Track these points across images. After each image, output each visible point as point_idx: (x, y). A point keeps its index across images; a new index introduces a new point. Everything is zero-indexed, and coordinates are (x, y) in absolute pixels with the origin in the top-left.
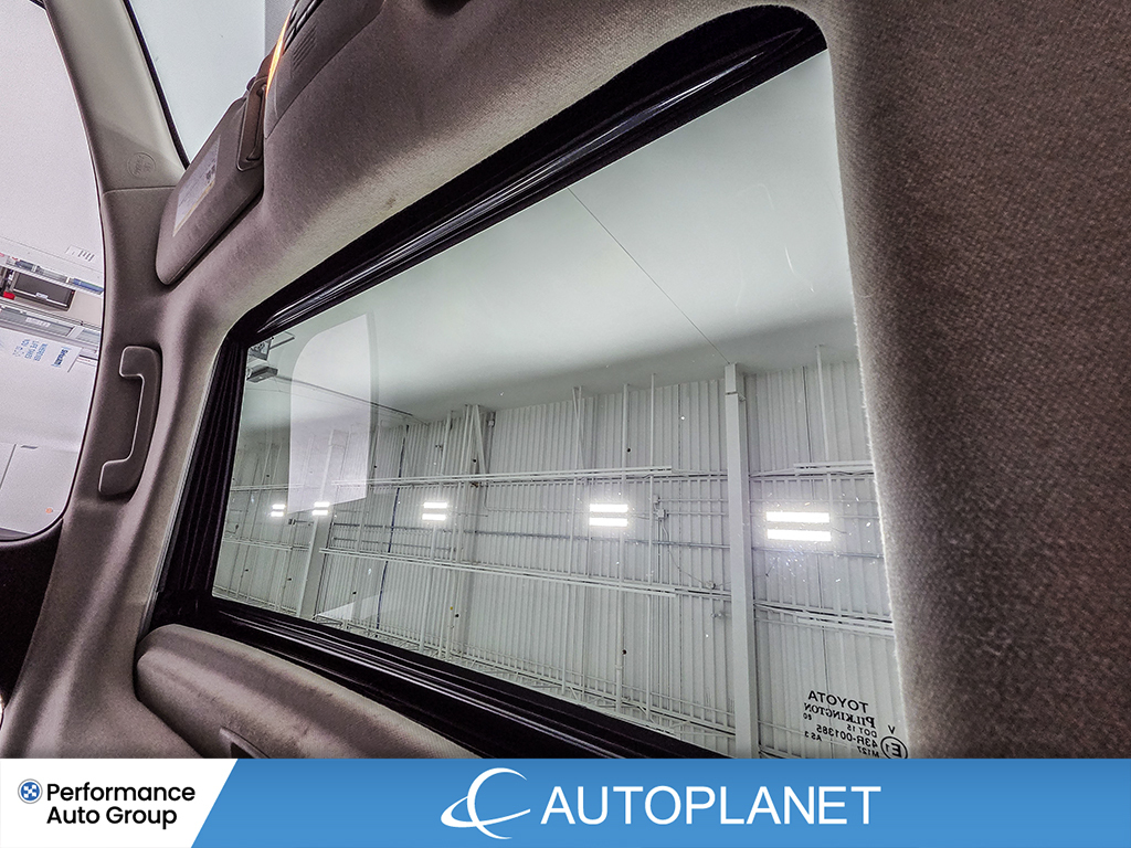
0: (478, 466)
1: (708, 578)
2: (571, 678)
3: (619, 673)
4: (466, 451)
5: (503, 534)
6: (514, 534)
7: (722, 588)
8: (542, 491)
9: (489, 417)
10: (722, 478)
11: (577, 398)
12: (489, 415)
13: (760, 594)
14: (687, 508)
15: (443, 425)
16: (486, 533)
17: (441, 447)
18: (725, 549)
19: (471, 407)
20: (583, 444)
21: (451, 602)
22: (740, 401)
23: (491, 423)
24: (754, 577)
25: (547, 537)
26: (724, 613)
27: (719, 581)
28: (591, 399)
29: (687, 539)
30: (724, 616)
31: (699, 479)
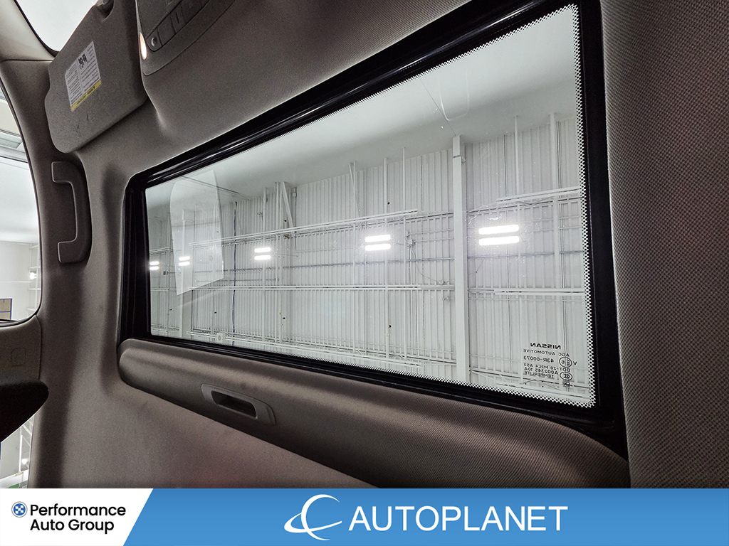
0: (288, 223)
1: (440, 278)
2: (358, 345)
3: (387, 338)
4: (279, 215)
5: (308, 266)
6: (316, 266)
7: (448, 283)
8: (332, 236)
9: (293, 190)
10: (449, 215)
11: (352, 170)
12: (292, 189)
13: (471, 284)
14: (426, 237)
15: (261, 198)
16: (297, 267)
17: (262, 214)
18: (451, 260)
19: (280, 183)
20: (358, 201)
21: (280, 310)
22: (462, 162)
23: (294, 195)
24: (469, 274)
25: (337, 265)
26: (450, 297)
27: (447, 279)
28: (361, 172)
29: (427, 256)
30: (450, 299)
31: (434, 218)
